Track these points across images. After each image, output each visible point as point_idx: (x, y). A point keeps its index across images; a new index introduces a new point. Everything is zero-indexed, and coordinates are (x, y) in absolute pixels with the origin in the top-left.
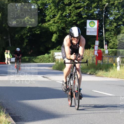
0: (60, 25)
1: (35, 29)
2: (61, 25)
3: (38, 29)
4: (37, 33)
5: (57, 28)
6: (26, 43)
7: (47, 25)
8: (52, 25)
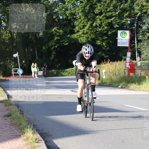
0: (89, 36)
1: (64, 40)
2: (91, 36)
3: (66, 40)
4: (65, 44)
5: (87, 39)
6: (54, 55)
7: (76, 36)
8: (81, 37)
